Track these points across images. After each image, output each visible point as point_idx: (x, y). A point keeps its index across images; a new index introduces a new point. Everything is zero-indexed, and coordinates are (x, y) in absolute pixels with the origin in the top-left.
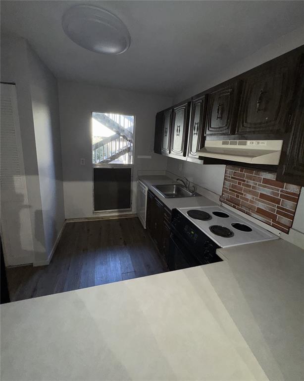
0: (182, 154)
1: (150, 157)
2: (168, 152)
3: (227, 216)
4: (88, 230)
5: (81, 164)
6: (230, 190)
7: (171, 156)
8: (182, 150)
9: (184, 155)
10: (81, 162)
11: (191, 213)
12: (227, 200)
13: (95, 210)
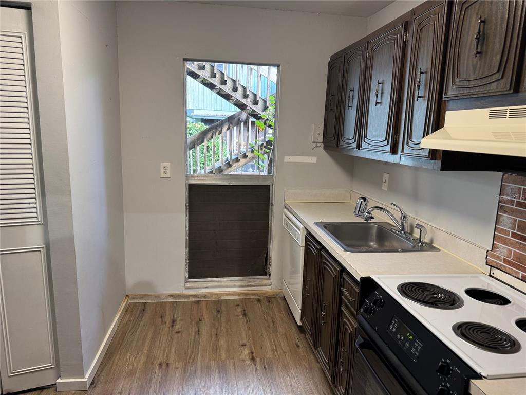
0: (388, 148)
1: (313, 160)
2: (355, 145)
3: (505, 301)
4: (174, 321)
5: (163, 175)
6: (514, 235)
7: (362, 154)
8: (387, 138)
9: (394, 151)
10: (162, 170)
11: (408, 289)
12: (505, 261)
13: (189, 278)
